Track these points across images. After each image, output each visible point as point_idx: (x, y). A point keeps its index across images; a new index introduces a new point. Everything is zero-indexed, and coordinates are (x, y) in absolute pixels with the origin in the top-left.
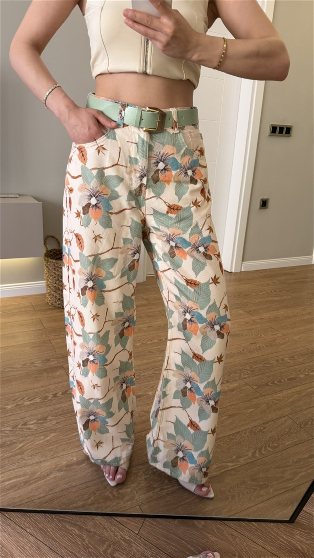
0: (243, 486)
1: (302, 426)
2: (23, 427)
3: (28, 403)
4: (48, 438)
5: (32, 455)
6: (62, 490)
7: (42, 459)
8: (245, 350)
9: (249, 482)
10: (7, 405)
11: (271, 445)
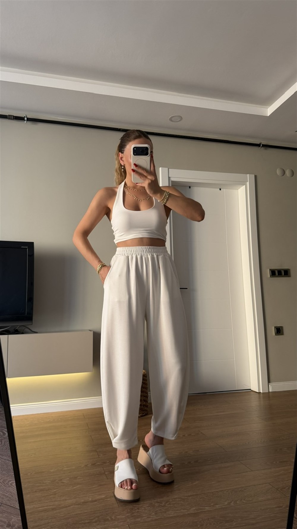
0: (212, 520)
1: (279, 490)
2: (59, 481)
3: (66, 469)
4: (75, 488)
5: (61, 496)
6: (77, 514)
7: (68, 498)
8: (250, 443)
9: (218, 518)
10: (51, 470)
11: (246, 499)
